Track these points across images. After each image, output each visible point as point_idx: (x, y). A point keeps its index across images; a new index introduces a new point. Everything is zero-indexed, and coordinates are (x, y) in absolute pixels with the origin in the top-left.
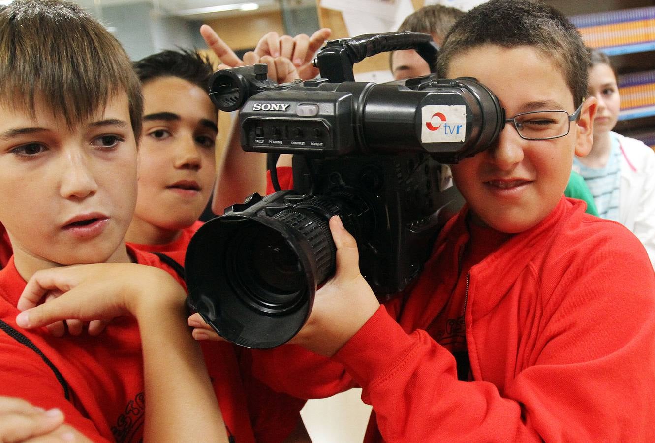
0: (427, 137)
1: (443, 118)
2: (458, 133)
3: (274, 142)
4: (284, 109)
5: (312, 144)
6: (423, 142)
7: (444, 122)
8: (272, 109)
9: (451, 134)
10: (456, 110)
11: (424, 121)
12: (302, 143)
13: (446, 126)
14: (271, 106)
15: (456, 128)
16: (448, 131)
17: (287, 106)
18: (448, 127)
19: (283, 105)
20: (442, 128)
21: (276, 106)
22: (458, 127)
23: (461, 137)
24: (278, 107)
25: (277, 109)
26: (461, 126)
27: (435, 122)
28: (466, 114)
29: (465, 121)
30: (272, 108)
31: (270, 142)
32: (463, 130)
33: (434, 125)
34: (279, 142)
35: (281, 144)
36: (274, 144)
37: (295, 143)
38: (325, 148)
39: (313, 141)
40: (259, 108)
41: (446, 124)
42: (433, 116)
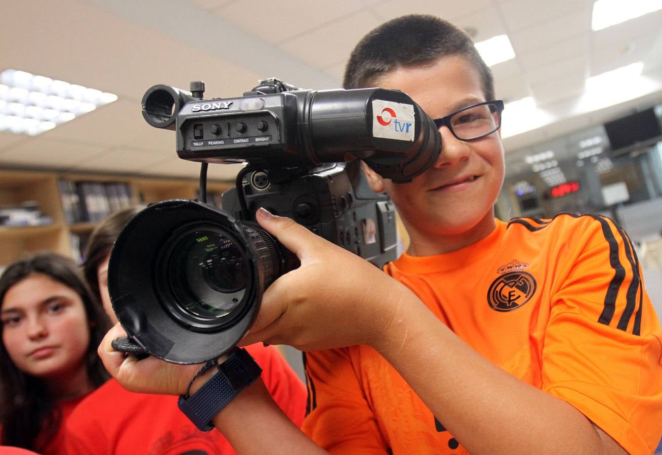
0: (379, 131)
1: (393, 114)
2: (407, 131)
3: (214, 143)
4: (226, 107)
5: (257, 140)
6: (374, 136)
7: (394, 119)
8: (213, 108)
9: (402, 131)
10: (405, 108)
11: (375, 115)
12: (246, 140)
13: (396, 122)
14: (212, 105)
15: (406, 125)
16: (398, 129)
17: (229, 103)
18: (397, 124)
19: (225, 103)
20: (393, 124)
21: (218, 105)
22: (408, 125)
23: (409, 136)
24: (220, 105)
25: (219, 107)
26: (410, 125)
27: (386, 116)
28: (414, 113)
29: (414, 120)
30: (213, 106)
31: (209, 143)
32: (412, 129)
33: (385, 120)
34: (220, 142)
35: (222, 144)
36: (214, 145)
37: (238, 141)
38: (272, 142)
39: (258, 137)
40: (199, 109)
41: (396, 120)
42: (384, 110)
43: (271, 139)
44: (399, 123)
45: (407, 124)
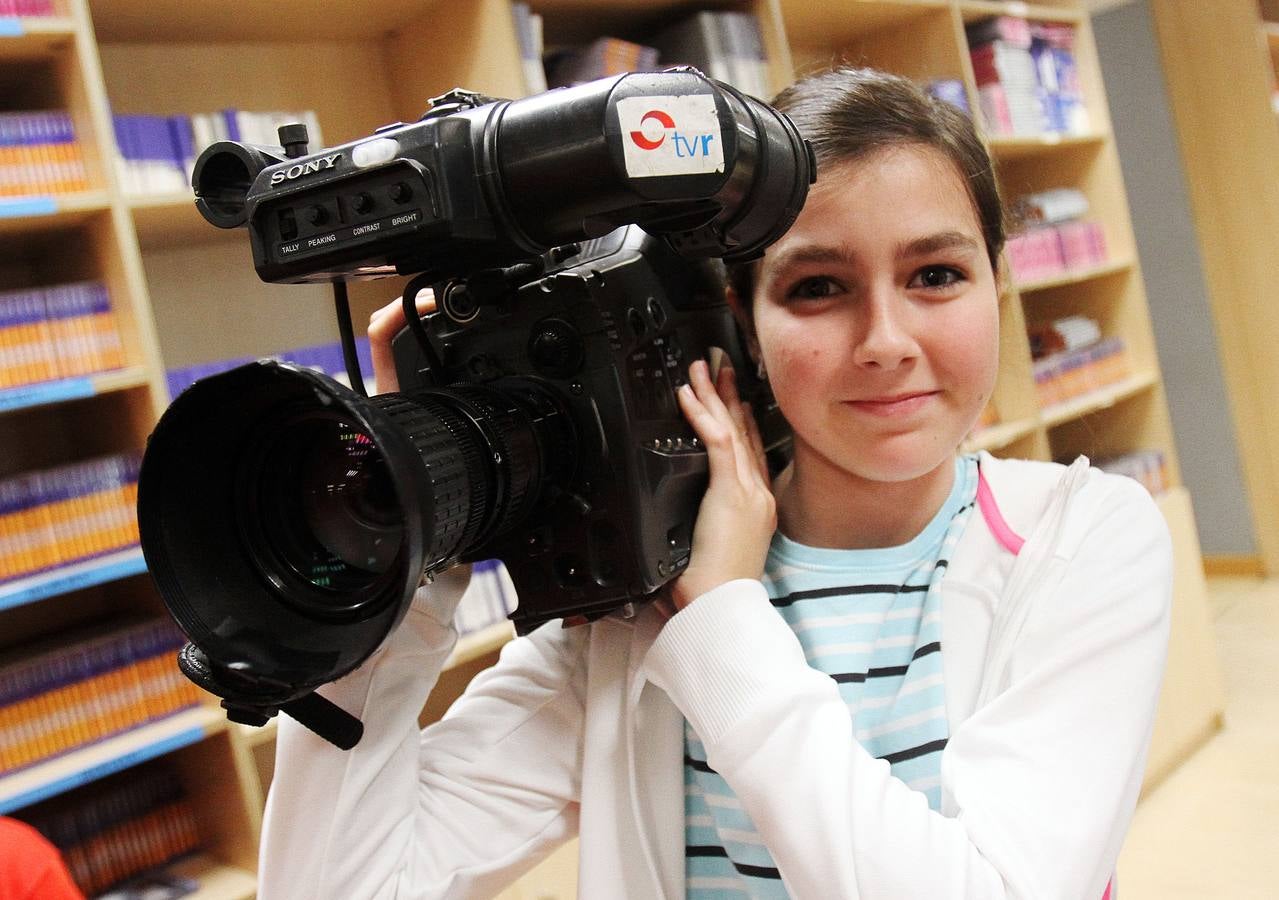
0: (638, 164)
1: (668, 122)
2: (705, 153)
3: (319, 242)
4: (330, 165)
5: (395, 222)
6: (631, 175)
7: (671, 132)
8: (307, 172)
9: (692, 155)
10: (694, 104)
11: (626, 130)
12: (376, 227)
13: (676, 138)
14: (305, 167)
15: (700, 140)
16: (683, 149)
17: (335, 156)
18: (681, 142)
19: (327, 159)
20: (669, 143)
21: (316, 163)
22: (705, 141)
23: (713, 161)
24: (318, 165)
25: (316, 168)
26: (711, 137)
27: (652, 130)
28: (716, 112)
29: (718, 126)
30: (307, 169)
31: (310, 243)
32: (717, 146)
33: (650, 137)
34: (329, 239)
35: (332, 243)
36: (319, 246)
37: (361, 230)
38: (425, 222)
39: (395, 216)
40: (282, 177)
41: (676, 134)
42: (644, 118)
43: (420, 217)
44: (683, 138)
45: (703, 138)
